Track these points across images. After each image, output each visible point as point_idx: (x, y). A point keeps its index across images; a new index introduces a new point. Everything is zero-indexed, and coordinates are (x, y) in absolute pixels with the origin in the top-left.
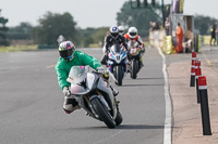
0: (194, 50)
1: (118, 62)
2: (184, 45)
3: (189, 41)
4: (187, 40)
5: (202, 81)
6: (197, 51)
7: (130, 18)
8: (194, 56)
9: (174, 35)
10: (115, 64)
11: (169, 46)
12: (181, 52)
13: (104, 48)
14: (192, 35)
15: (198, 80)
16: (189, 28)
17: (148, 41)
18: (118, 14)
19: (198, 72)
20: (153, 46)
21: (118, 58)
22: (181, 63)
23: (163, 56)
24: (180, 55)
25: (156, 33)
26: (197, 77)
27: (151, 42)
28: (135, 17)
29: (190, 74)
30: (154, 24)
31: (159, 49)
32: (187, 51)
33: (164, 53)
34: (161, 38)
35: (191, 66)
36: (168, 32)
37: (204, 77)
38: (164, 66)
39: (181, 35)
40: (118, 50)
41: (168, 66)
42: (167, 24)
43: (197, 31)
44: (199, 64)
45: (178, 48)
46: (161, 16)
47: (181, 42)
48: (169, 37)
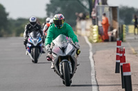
0: (119, 39)
1: (35, 45)
2: (109, 34)
3: (115, 31)
4: (112, 29)
5: (127, 68)
6: (122, 39)
7: (59, 9)
8: (119, 44)
9: (100, 25)
10: (33, 46)
11: (96, 35)
12: (106, 40)
13: (25, 34)
14: (117, 25)
15: (122, 67)
16: (115, 18)
17: (75, 30)
18: (48, 5)
19: (123, 59)
20: (80, 35)
21: (35, 42)
22: (107, 51)
23: (90, 44)
24: (106, 43)
25: (83, 22)
26: (121, 64)
27: (78, 32)
28: (63, 8)
29: (116, 61)
30: (81, 15)
31: (86, 38)
32: (113, 40)
33: (91, 42)
34: (88, 27)
35: (116, 54)
36: (95, 22)
37: (128, 64)
38: (91, 54)
39: (106, 25)
40: (35, 36)
41: (94, 54)
42: (94, 15)
43: (122, 21)
44: (123, 52)
45: (104, 37)
46: (88, 7)
47: (106, 32)
48: (95, 27)
